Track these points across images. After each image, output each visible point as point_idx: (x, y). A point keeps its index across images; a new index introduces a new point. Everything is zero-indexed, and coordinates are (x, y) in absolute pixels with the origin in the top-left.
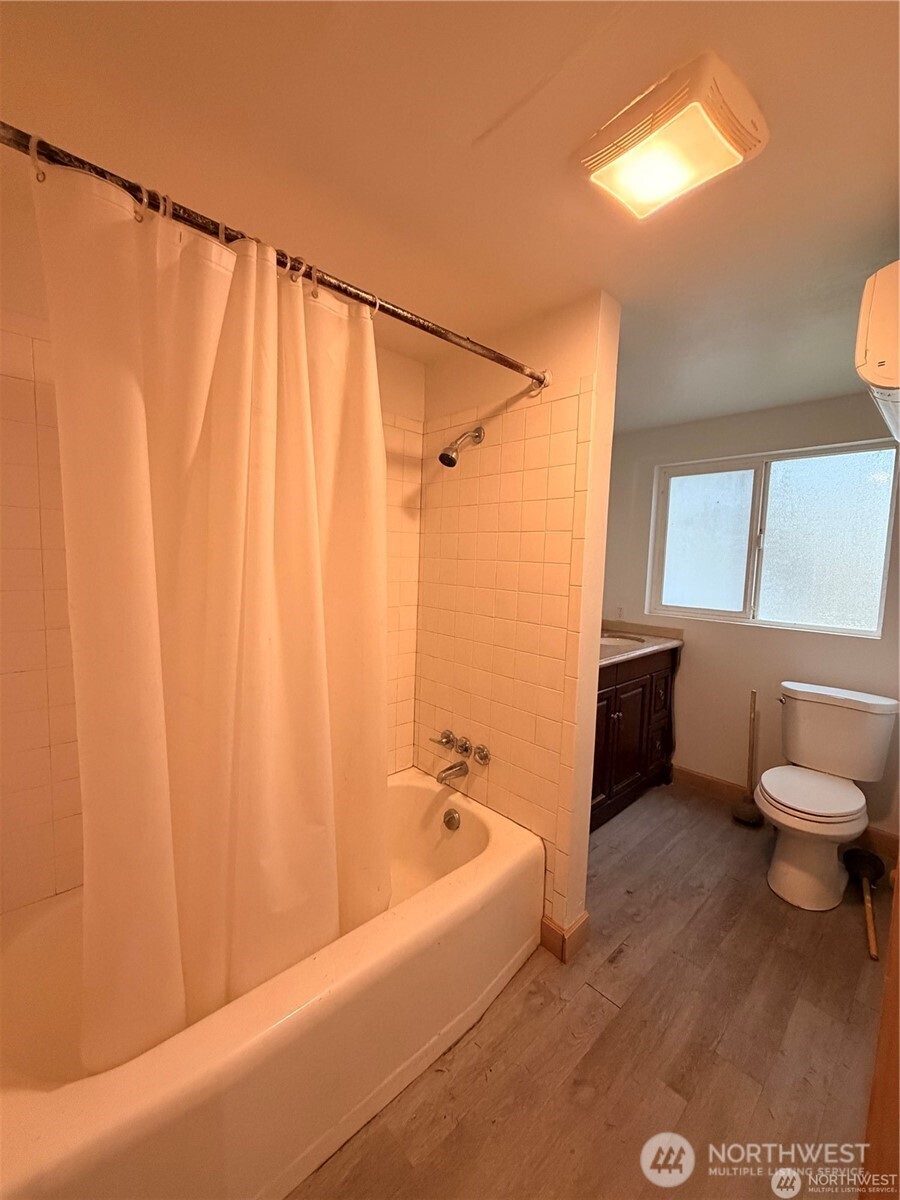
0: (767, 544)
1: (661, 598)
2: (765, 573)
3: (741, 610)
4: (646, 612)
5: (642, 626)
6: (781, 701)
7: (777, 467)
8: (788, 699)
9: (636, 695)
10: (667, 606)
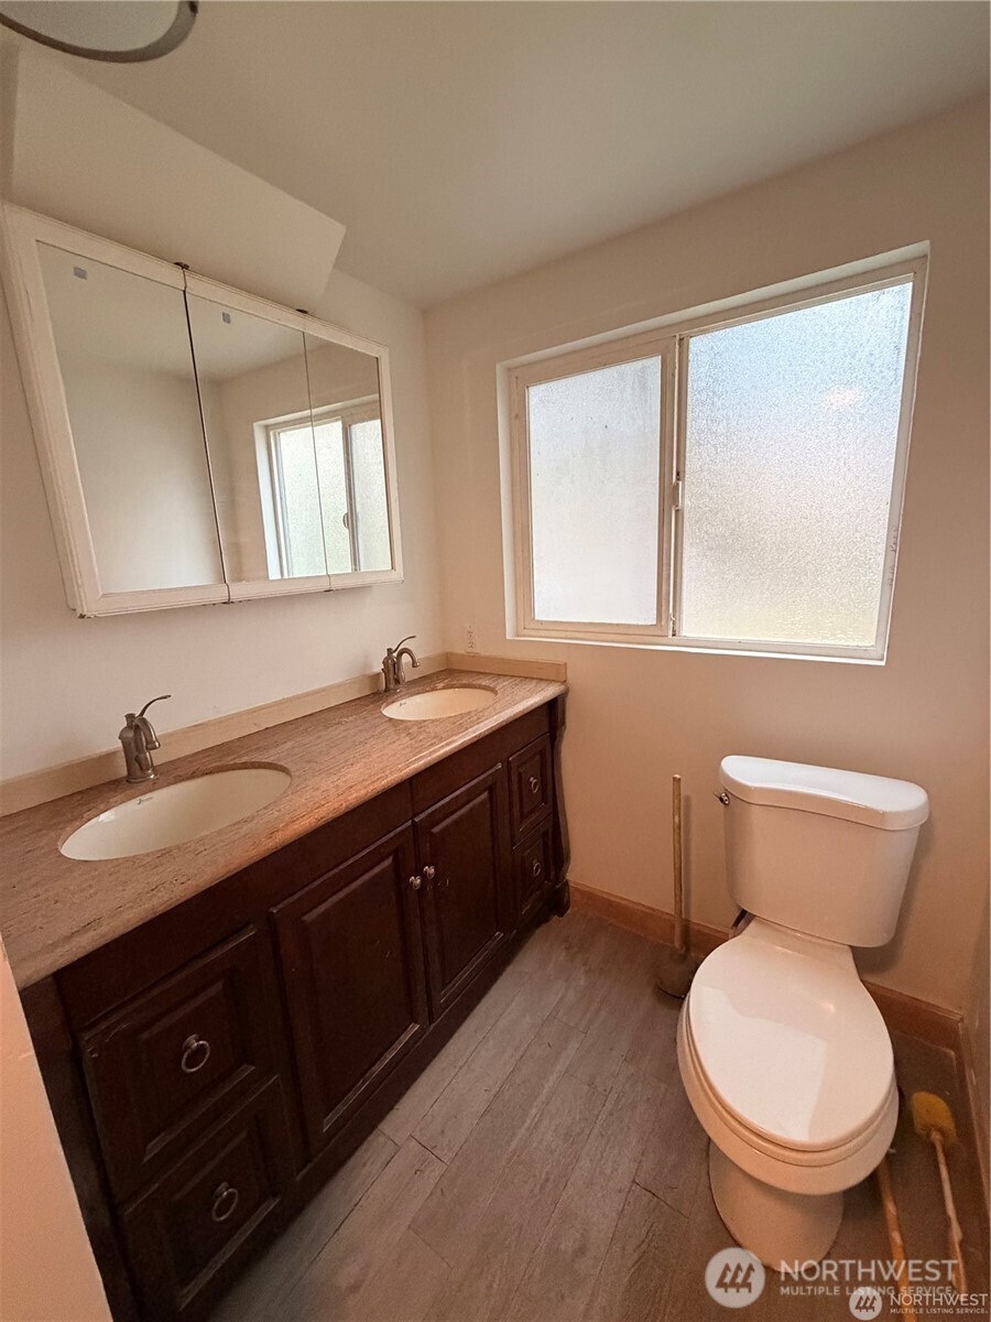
0: (687, 501)
1: (531, 608)
2: (688, 552)
3: (654, 622)
4: (509, 636)
5: (503, 661)
6: (721, 800)
7: (701, 347)
8: (730, 799)
9: (482, 803)
10: (542, 622)
